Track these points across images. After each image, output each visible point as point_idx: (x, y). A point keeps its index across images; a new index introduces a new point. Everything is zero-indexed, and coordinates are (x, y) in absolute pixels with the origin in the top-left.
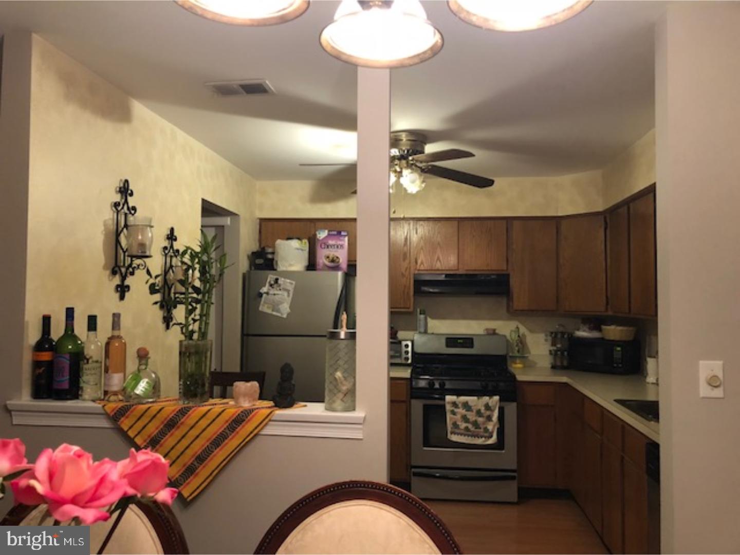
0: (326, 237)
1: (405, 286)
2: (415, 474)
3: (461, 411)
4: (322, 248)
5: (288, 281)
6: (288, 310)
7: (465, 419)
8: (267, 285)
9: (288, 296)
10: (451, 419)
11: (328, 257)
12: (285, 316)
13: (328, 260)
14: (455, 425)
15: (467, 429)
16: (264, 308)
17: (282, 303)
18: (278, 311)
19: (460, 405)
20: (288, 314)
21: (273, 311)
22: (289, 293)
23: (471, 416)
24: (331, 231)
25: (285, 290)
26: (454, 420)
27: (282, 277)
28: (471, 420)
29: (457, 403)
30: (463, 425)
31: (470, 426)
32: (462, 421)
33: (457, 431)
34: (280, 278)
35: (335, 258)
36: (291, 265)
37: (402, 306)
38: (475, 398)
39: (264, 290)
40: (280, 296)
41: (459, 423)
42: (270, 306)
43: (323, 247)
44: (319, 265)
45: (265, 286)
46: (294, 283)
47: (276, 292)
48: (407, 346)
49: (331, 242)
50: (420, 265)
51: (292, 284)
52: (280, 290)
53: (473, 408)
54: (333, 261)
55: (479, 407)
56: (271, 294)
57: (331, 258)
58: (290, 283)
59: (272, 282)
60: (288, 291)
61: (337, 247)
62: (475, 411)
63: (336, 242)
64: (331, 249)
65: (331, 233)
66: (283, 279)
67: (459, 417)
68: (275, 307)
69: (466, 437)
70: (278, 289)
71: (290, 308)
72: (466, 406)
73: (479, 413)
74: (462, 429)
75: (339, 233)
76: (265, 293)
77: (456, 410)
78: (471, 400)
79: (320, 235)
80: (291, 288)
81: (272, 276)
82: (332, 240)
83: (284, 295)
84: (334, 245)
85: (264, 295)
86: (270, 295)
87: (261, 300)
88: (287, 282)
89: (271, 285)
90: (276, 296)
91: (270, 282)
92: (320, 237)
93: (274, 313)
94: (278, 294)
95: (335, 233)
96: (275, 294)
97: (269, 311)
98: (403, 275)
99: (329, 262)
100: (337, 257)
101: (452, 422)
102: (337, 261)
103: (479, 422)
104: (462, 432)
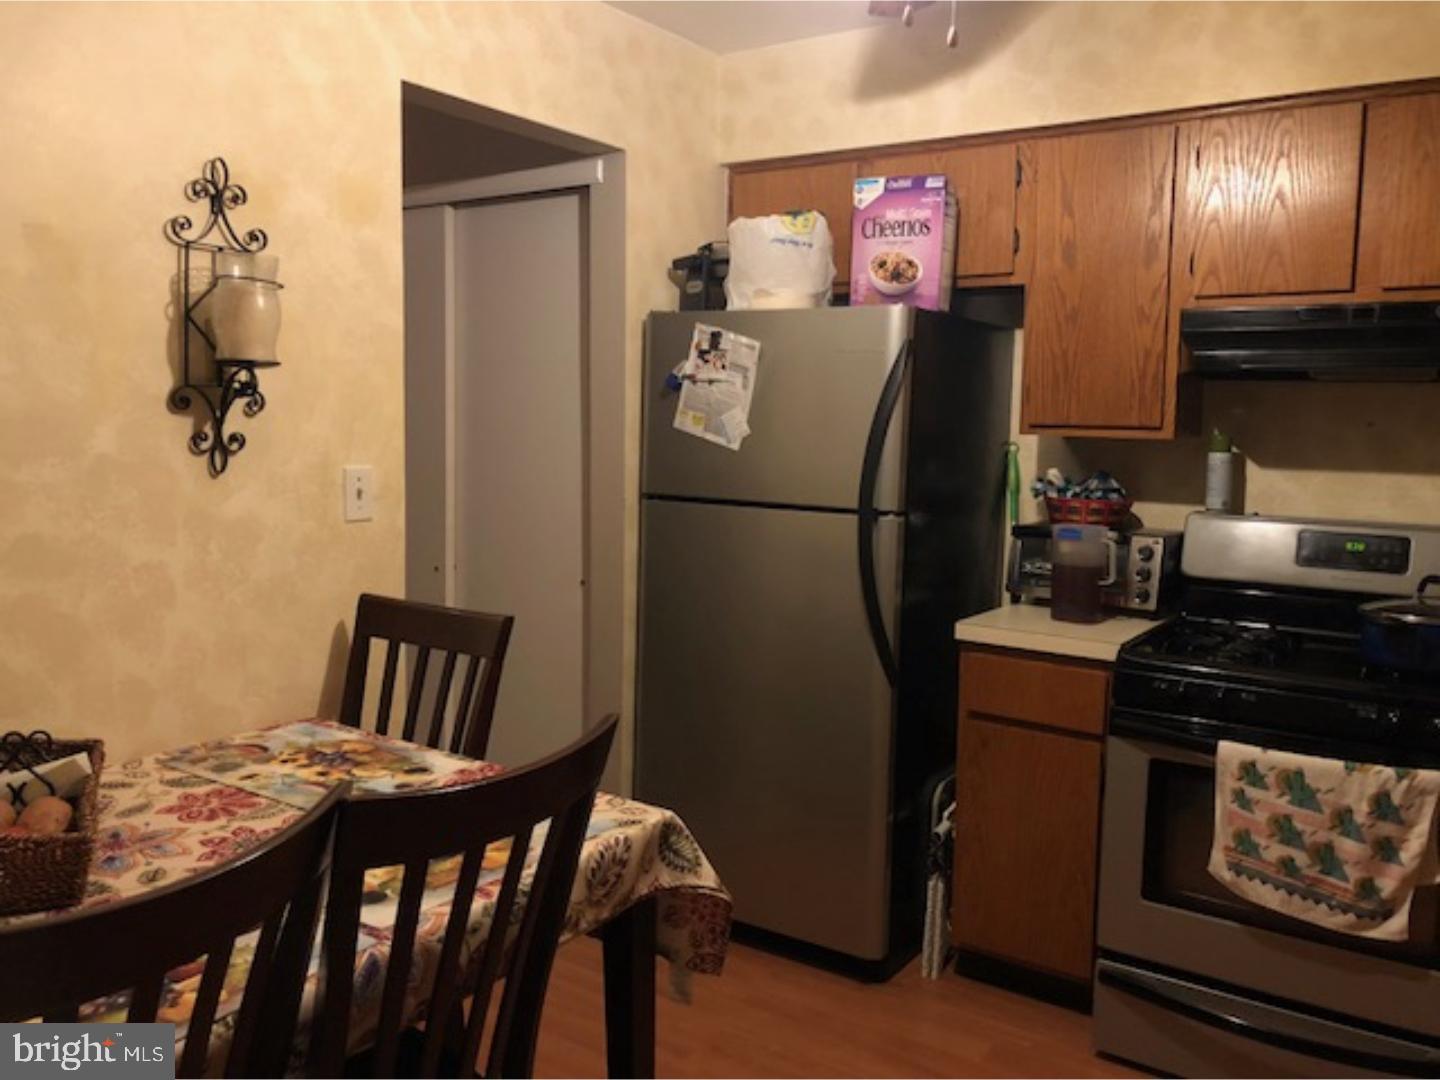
0: (879, 200)
1: (1147, 354)
2: (1108, 978)
3: (1273, 801)
4: (866, 237)
5: (744, 340)
6: (745, 429)
7: (1284, 829)
8: (693, 353)
9: (745, 387)
10: (1230, 817)
11: (882, 265)
12: (735, 446)
13: (881, 272)
14: (1243, 841)
15: (1287, 864)
16: (686, 421)
17: (730, 407)
18: (719, 430)
19: (1270, 779)
20: (744, 440)
21: (706, 429)
22: (745, 377)
23: (1310, 825)
24: (895, 180)
25: (737, 367)
26: (1239, 824)
27: (729, 329)
28: (1307, 840)
29: (1261, 768)
30: (1274, 851)
31: (1301, 859)
32: (1271, 836)
33: (1248, 862)
34: (724, 332)
35: (904, 266)
36: (762, 293)
37: (1135, 422)
38: (1338, 765)
39: (689, 366)
40: (723, 386)
41: (1261, 840)
42: (699, 415)
43: (869, 232)
44: (856, 291)
45: (687, 357)
46: (757, 344)
47: (714, 375)
48: (1148, 554)
49: (893, 215)
50: (1204, 280)
51: (752, 348)
52: (723, 367)
53: (1319, 796)
54: (896, 276)
55: (1349, 801)
56: (703, 381)
57: (890, 266)
58: (748, 346)
59: (705, 346)
60: (744, 370)
61: (912, 228)
62: (1327, 811)
63: (908, 213)
64: (891, 238)
65: (895, 185)
66: (732, 336)
67: (1261, 816)
68: (713, 422)
69: (1282, 893)
70: (719, 364)
71: (750, 422)
72: (1293, 782)
73: (1342, 818)
74: (1270, 864)
75: (919, 184)
76: (686, 377)
77: (1252, 792)
78: (1320, 768)
79: (862, 196)
80: (750, 360)
81: (704, 327)
82: (896, 209)
83: (733, 384)
84: (901, 225)
85: (686, 384)
86: (699, 384)
87: (678, 397)
88: (742, 344)
89: (702, 354)
90: (714, 387)
91: (698, 345)
92: (860, 201)
93: (710, 437)
94: (719, 381)
95: (907, 183)
96: (711, 382)
97: (698, 431)
98: (1143, 316)
99: (885, 279)
100: (910, 263)
101: (1231, 830)
102: (910, 273)
103: (1341, 855)
104: (1270, 872)
